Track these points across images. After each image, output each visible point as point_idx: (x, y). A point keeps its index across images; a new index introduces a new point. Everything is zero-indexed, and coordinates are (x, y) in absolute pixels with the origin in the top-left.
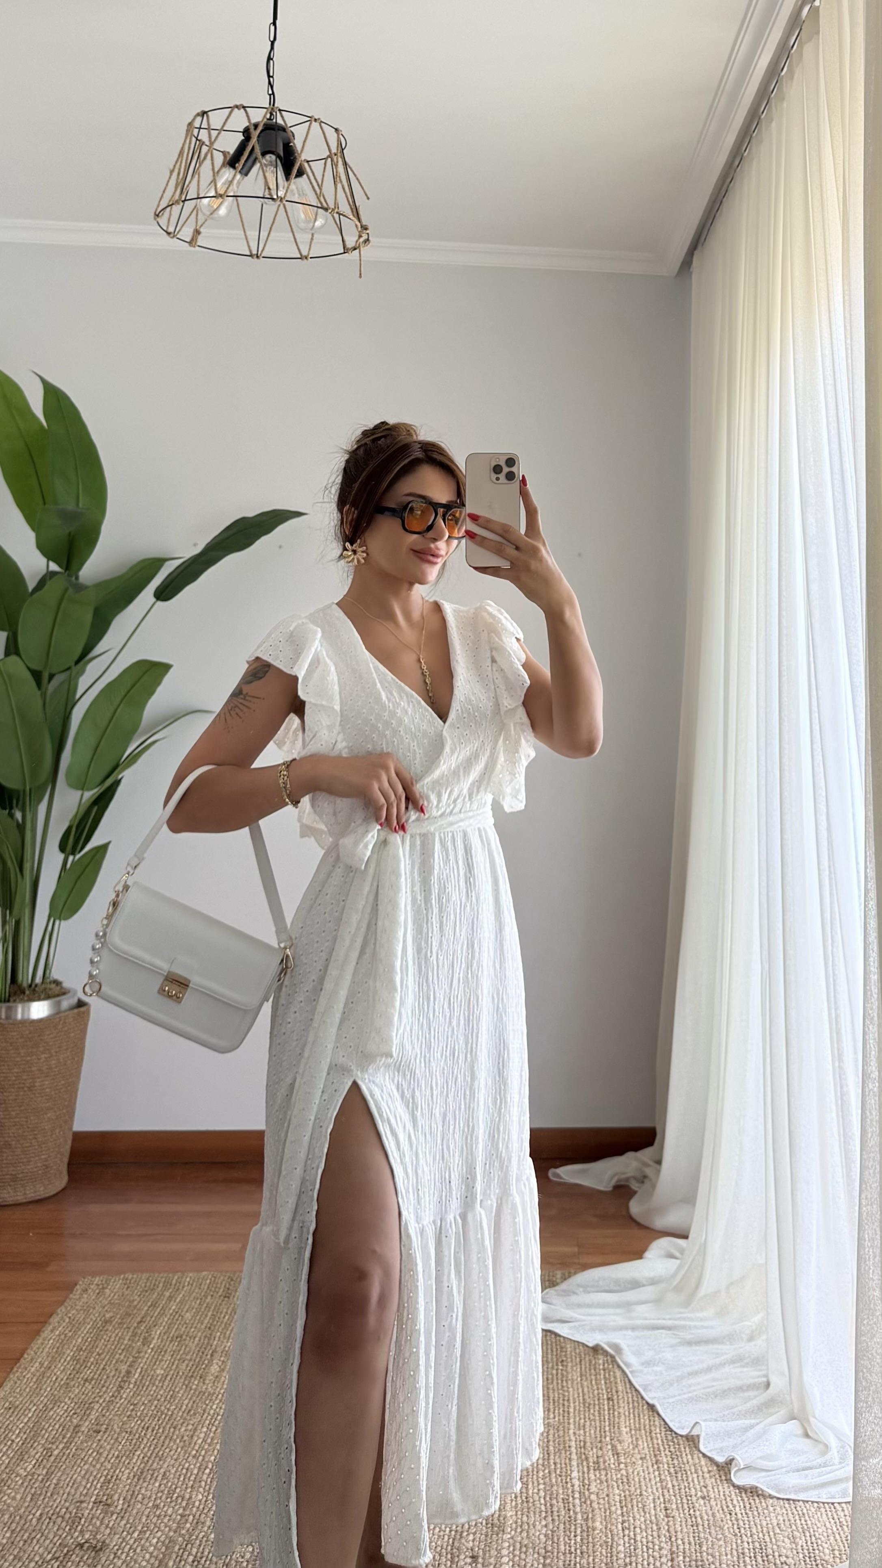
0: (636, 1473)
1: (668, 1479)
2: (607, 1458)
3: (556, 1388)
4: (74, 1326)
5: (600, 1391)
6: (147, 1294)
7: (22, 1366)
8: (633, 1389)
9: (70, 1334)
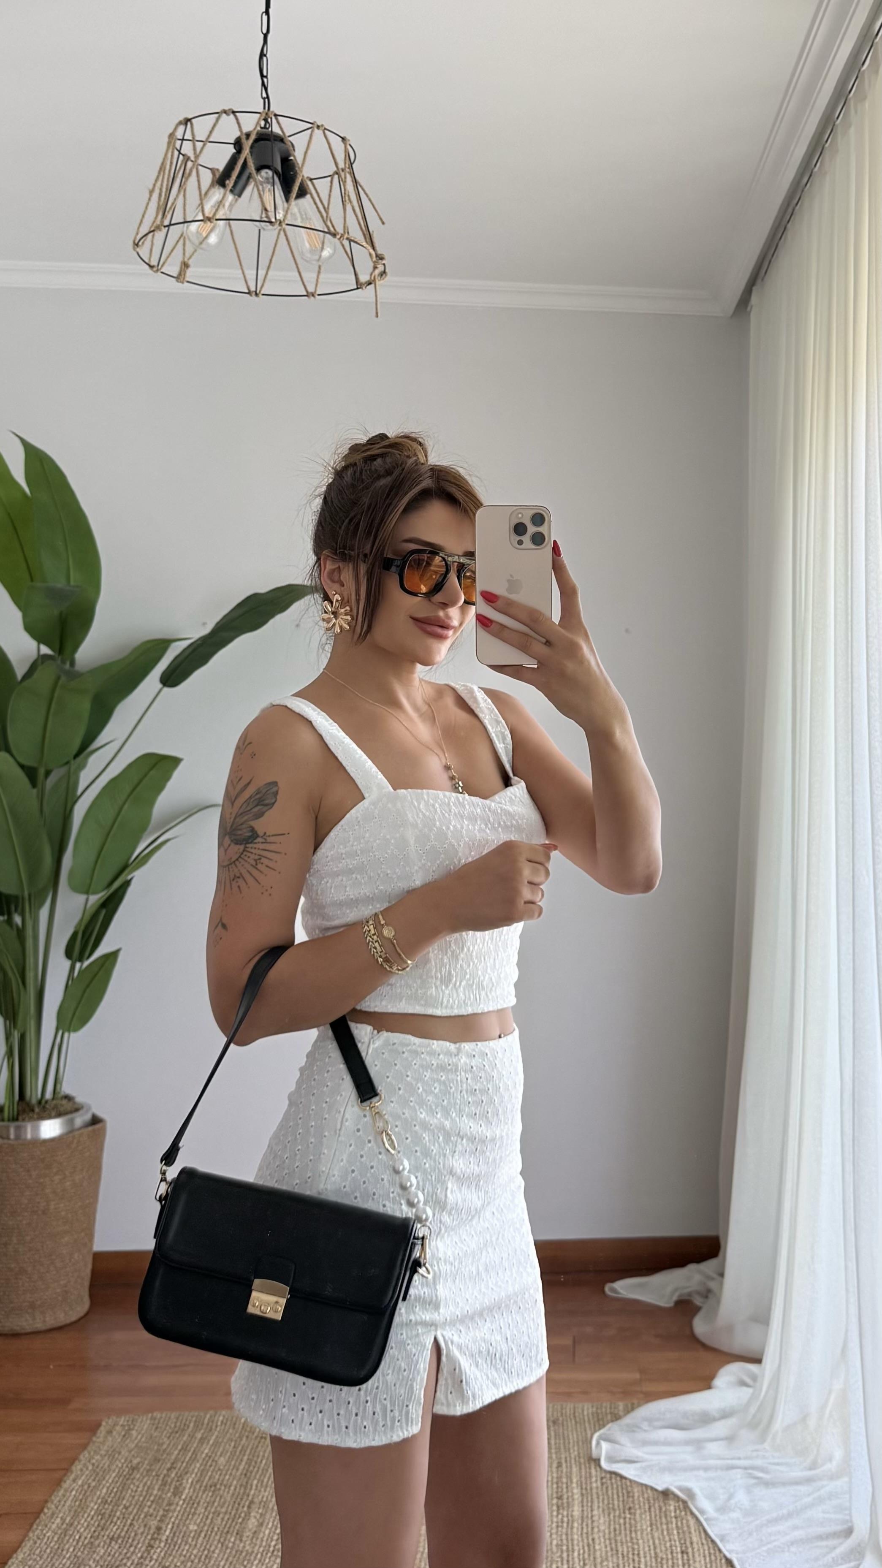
3: (624, 1541)
4: (98, 1474)
5: (673, 1543)
6: (177, 1435)
7: (43, 1523)
8: (709, 1540)
9: (93, 1484)
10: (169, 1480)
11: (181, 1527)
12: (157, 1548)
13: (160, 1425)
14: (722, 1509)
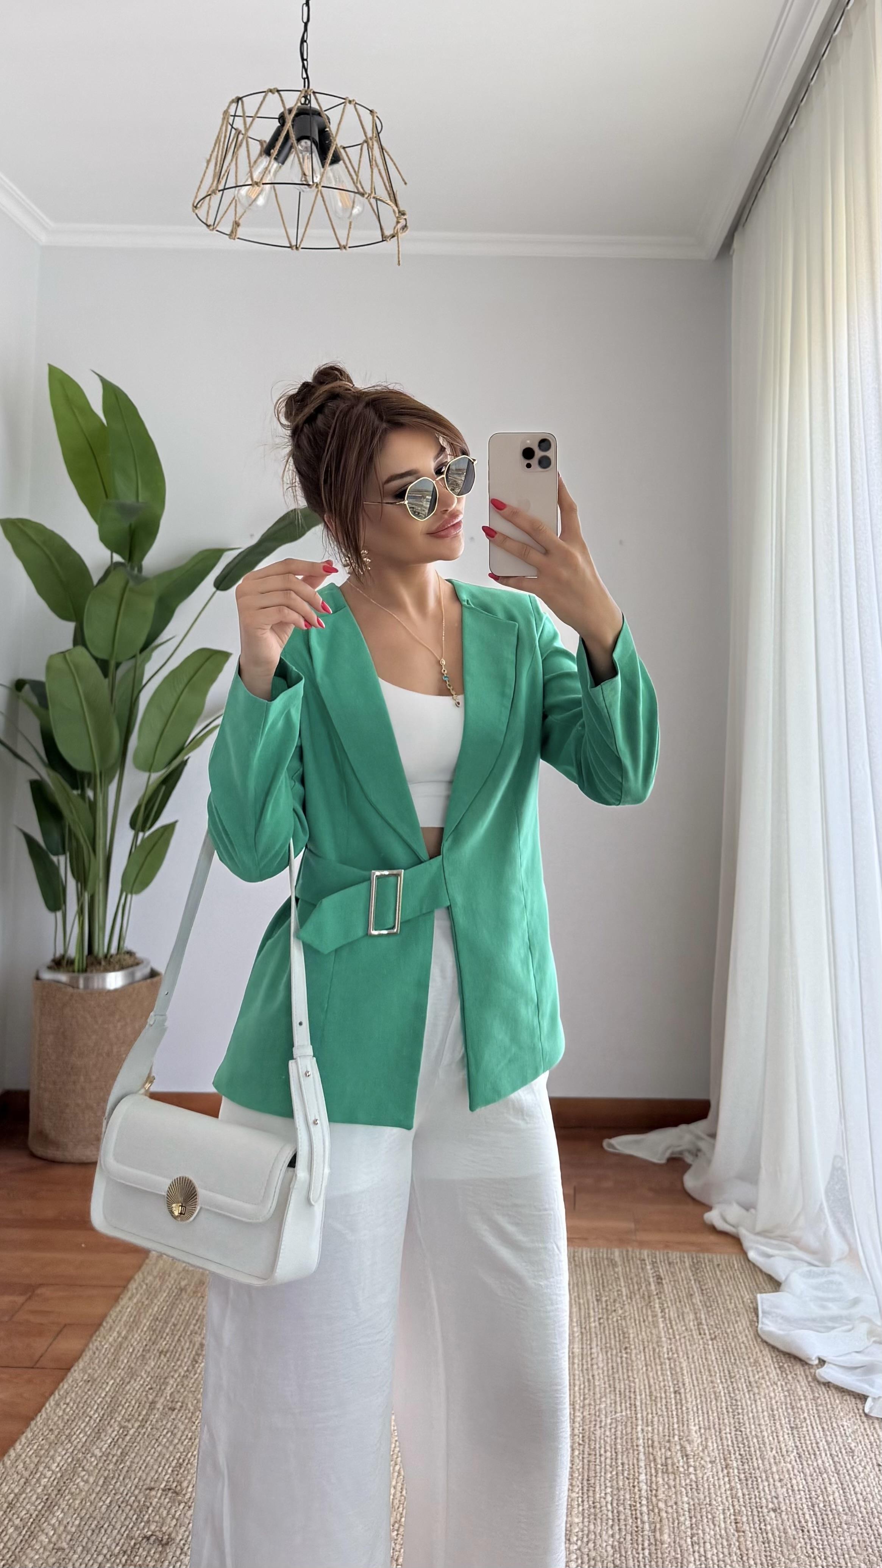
0: (705, 1479)
1: (739, 1486)
2: (676, 1461)
7: (101, 1335)
9: (146, 1302)
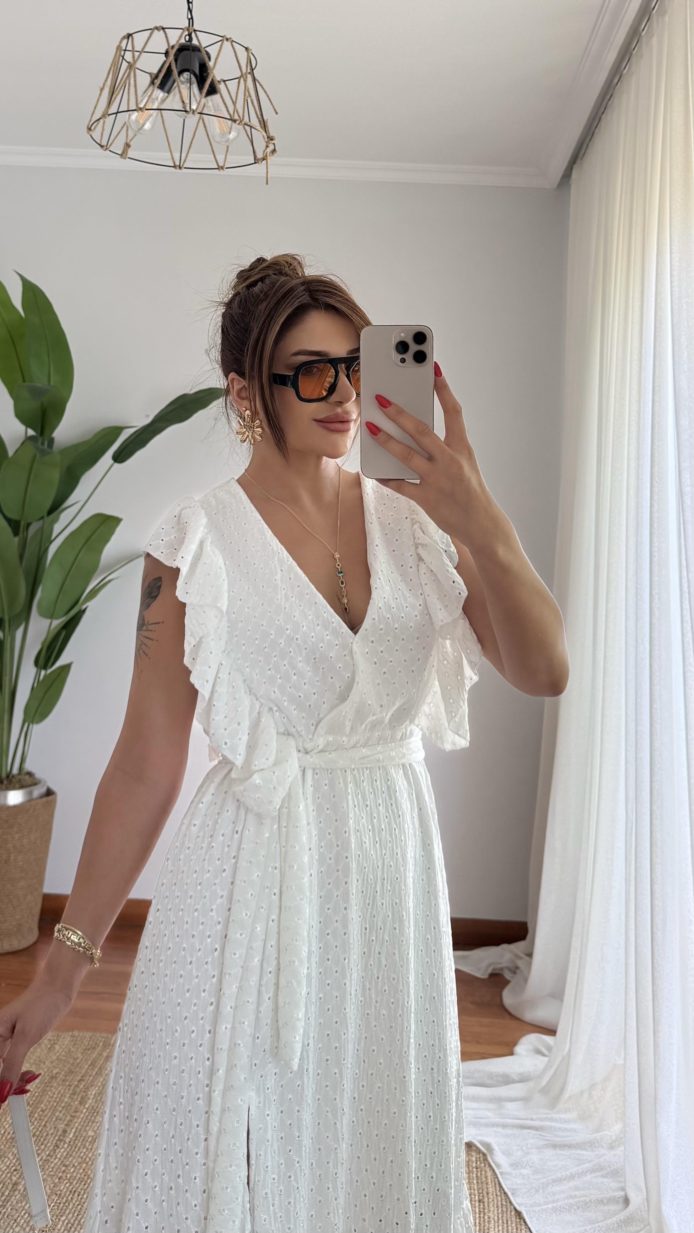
8: (502, 1192)
10: (78, 1090)
11: (82, 1132)
12: (61, 1149)
13: (77, 1043)
14: (515, 1165)
